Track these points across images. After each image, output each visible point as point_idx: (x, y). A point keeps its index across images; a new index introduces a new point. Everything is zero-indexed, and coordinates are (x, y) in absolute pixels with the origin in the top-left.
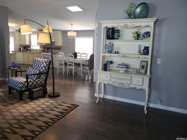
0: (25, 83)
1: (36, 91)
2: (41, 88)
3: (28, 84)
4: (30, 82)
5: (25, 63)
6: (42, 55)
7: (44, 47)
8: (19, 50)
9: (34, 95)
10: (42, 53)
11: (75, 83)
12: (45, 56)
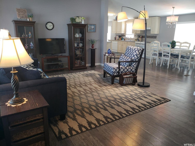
0: (117, 69)
1: (126, 77)
2: (131, 76)
3: (119, 70)
4: (121, 69)
5: (119, 51)
6: (135, 44)
7: (139, 36)
8: (115, 39)
9: (124, 81)
10: (136, 42)
11: (169, 76)
12: (138, 44)
